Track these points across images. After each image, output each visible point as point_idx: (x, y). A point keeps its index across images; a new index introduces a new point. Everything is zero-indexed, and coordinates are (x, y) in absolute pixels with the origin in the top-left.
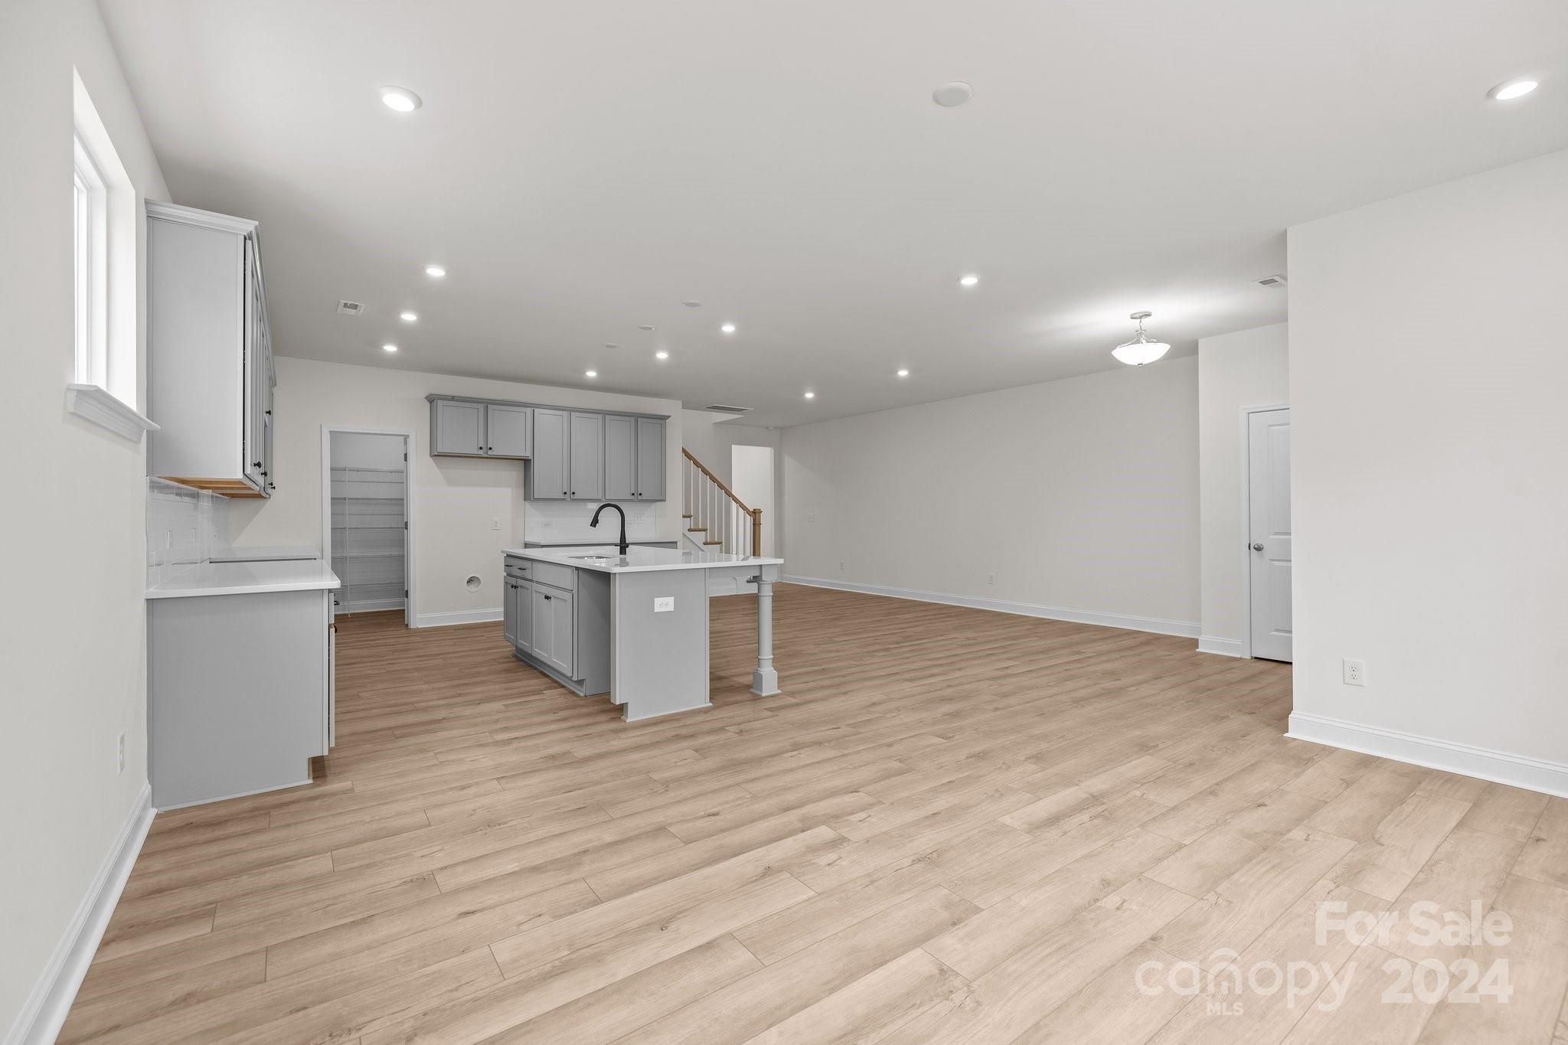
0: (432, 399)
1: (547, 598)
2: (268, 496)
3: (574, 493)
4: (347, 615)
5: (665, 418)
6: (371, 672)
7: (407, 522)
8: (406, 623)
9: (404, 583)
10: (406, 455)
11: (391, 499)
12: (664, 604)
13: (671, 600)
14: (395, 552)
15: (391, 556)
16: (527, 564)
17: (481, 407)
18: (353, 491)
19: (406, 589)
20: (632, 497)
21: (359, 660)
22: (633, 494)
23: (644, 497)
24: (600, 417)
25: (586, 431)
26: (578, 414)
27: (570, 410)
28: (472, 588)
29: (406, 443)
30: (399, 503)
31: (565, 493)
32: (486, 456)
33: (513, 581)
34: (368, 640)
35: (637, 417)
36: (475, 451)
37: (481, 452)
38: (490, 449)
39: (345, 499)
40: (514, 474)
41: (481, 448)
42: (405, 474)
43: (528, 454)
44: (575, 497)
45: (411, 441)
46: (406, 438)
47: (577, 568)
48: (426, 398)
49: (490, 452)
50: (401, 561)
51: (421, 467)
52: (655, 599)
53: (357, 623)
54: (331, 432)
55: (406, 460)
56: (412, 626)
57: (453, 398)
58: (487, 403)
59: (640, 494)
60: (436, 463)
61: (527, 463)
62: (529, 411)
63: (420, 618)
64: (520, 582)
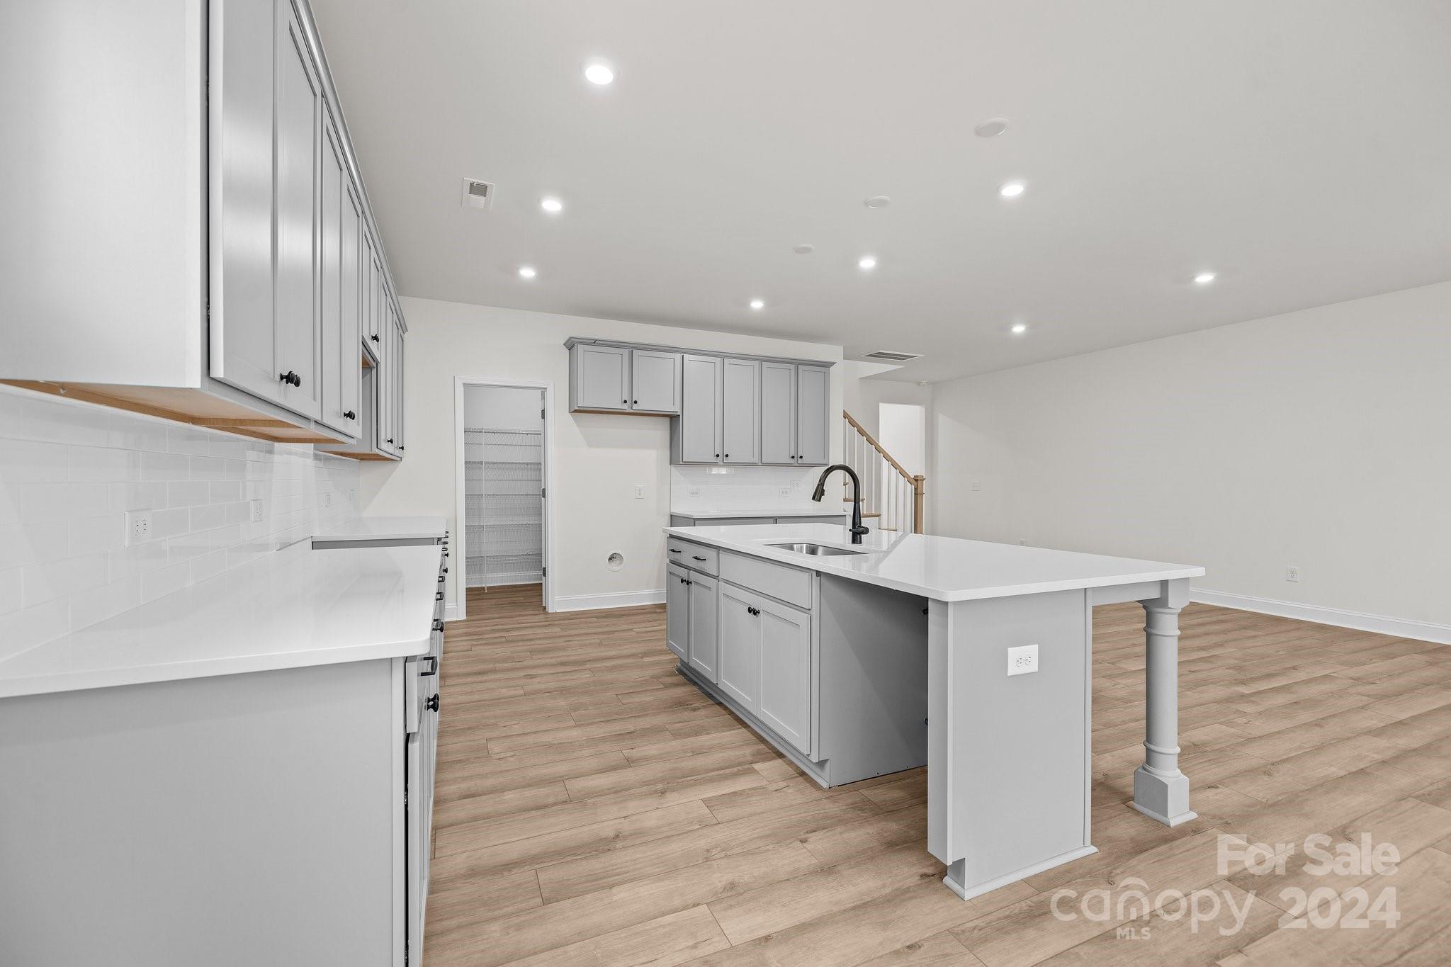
0: (571, 345)
1: (754, 612)
2: (399, 459)
3: (727, 456)
4: (483, 588)
5: (828, 365)
6: (504, 692)
7: (544, 490)
8: (544, 605)
9: (541, 554)
10: (543, 411)
11: (527, 464)
12: (1022, 660)
13: (1033, 650)
14: (532, 520)
15: (527, 525)
16: (710, 554)
17: (626, 352)
18: (488, 454)
19: (543, 566)
20: (792, 461)
21: (491, 666)
22: (793, 457)
23: (805, 460)
24: (756, 363)
25: (741, 378)
26: (732, 361)
27: (724, 356)
28: (614, 566)
29: (543, 397)
30: (538, 467)
31: (718, 456)
32: (630, 412)
33: (683, 573)
34: (503, 630)
35: (798, 363)
36: (618, 405)
37: (625, 406)
38: (636, 402)
39: (481, 463)
40: (660, 431)
41: (625, 402)
42: (543, 435)
43: (676, 409)
44: (729, 460)
45: (549, 394)
46: (543, 391)
47: (819, 573)
48: (564, 345)
49: (635, 407)
50: (538, 531)
51: (560, 422)
52: (1009, 649)
53: (493, 602)
54: (465, 385)
55: (543, 417)
56: (550, 610)
57: (595, 342)
58: (632, 348)
59: (801, 457)
60: (575, 420)
61: (674, 420)
62: (678, 356)
63: (558, 601)
64: (694, 576)
